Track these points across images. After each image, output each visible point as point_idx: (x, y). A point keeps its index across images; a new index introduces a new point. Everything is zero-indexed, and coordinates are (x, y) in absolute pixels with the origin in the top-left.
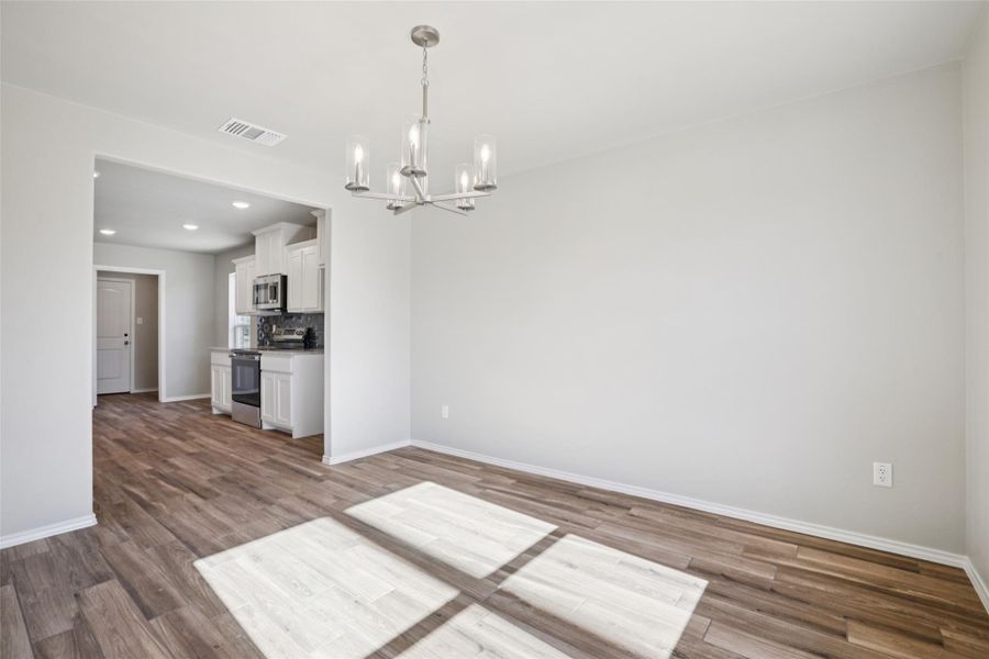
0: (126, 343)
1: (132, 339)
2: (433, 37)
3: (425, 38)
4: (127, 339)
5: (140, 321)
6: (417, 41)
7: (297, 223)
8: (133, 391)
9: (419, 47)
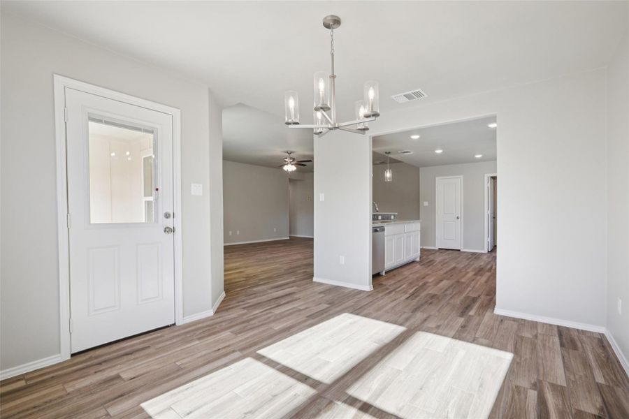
2: (337, 22)
3: (333, 23)
6: (327, 26)
9: (328, 30)
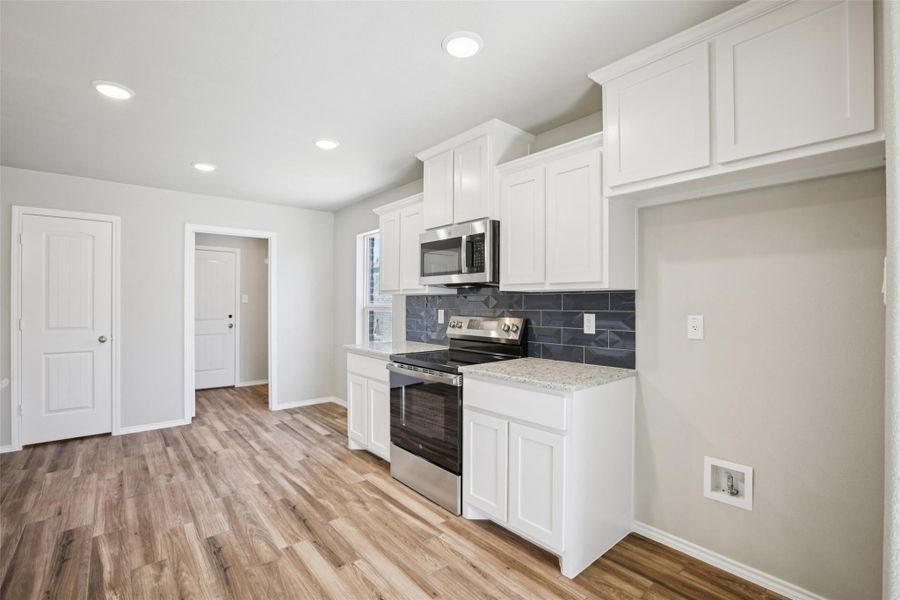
0: (231, 327)
1: (237, 320)
4: (231, 321)
5: (246, 299)
7: (516, 126)
8: (238, 384)
